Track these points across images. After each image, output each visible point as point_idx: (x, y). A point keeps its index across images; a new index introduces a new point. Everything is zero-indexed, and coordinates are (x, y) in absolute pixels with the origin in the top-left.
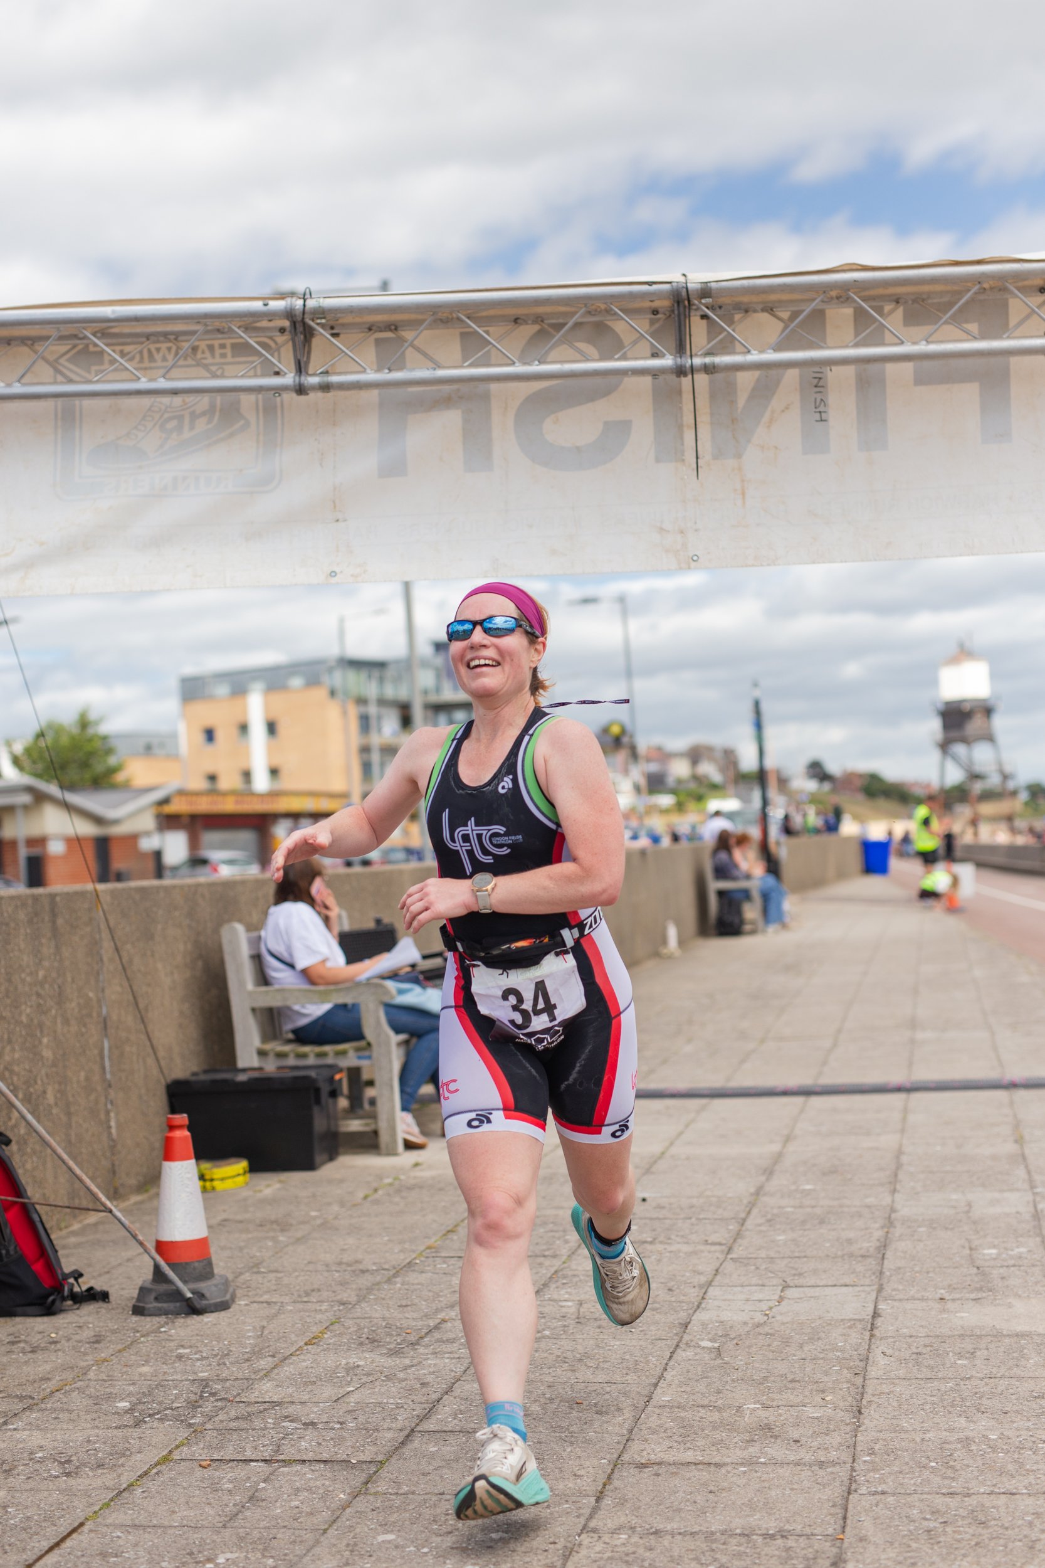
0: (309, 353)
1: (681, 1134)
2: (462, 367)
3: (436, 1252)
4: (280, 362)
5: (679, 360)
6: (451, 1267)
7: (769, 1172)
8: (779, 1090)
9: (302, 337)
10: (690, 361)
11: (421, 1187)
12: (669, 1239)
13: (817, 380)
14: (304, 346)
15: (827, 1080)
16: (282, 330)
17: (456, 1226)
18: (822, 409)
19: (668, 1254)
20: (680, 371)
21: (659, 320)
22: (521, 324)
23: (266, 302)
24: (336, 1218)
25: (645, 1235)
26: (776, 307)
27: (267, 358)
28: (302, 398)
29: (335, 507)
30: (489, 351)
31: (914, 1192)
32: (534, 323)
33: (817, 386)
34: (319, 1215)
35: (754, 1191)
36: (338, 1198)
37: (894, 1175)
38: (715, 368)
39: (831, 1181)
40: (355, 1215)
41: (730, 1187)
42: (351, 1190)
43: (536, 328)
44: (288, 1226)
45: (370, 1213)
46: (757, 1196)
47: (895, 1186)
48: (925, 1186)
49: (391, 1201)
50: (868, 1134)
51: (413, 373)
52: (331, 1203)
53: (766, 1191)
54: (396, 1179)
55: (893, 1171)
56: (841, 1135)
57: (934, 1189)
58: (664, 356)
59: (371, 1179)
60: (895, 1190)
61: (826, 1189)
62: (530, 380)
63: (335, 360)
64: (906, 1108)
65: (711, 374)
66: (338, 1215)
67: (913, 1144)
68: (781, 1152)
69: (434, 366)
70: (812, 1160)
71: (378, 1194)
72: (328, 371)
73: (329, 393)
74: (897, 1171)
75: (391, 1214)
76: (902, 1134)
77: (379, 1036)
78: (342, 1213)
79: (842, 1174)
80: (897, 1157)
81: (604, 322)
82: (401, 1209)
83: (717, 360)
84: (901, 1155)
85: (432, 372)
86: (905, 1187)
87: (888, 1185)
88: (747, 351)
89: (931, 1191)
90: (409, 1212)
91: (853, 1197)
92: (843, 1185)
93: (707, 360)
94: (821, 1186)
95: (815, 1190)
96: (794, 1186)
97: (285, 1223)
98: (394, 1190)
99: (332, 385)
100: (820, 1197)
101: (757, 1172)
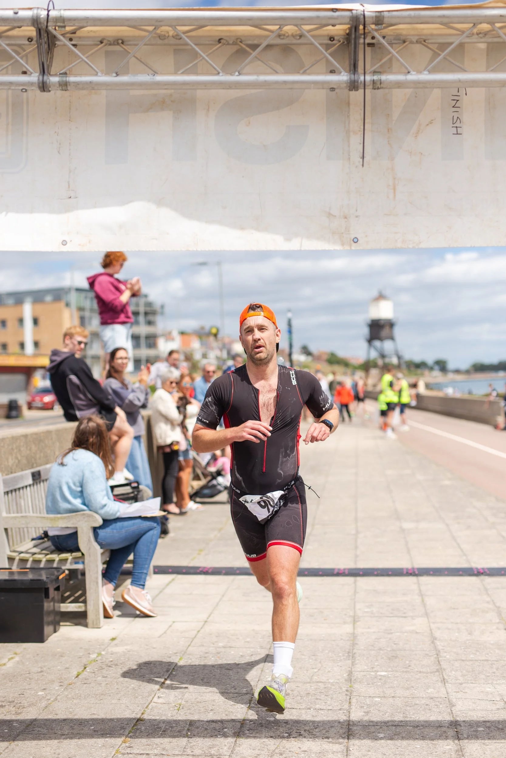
0: (52, 58)
2: (175, 73)
3: (130, 747)
4: (27, 63)
5: (353, 76)
9: (46, 46)
10: (362, 78)
12: (301, 735)
13: (456, 101)
14: (49, 52)
15: (362, 565)
16: (30, 39)
18: (458, 124)
20: (353, 86)
21: (335, 45)
22: (224, 44)
23: (16, 11)
25: (281, 730)
26: (428, 40)
27: (17, 61)
28: (45, 94)
29: (69, 186)
30: (197, 63)
31: (459, 683)
32: (234, 43)
33: (455, 106)
34: (44, 696)
35: (347, 677)
36: (58, 675)
37: (438, 662)
38: (382, 84)
39: (396, 667)
40: (70, 696)
41: (329, 672)
42: (67, 666)
43: (235, 48)
44: (21, 708)
45: (80, 694)
46: (350, 682)
47: (443, 675)
48: (463, 676)
49: (96, 681)
50: (405, 617)
51: (136, 77)
52: (54, 681)
53: (355, 677)
54: (99, 654)
55: (436, 658)
56: (387, 617)
57: (471, 680)
58: (340, 73)
59: (81, 654)
60: (444, 679)
61: (396, 676)
62: (230, 88)
63: (73, 64)
64: (420, 590)
65: (378, 88)
66: (58, 696)
67: (439, 629)
68: (354, 633)
69: (154, 73)
70: (377, 643)
71: (86, 671)
72: (65, 73)
73: (67, 91)
74: (438, 658)
75: (96, 697)
76: (428, 618)
77: (89, 549)
78: (61, 694)
79: (402, 660)
80: (433, 642)
81: (289, 46)
82: (103, 691)
83: (383, 77)
84: (435, 641)
85: (152, 77)
86: (450, 676)
87: (438, 673)
88: (407, 71)
89: (469, 682)
90: (109, 695)
91: (418, 687)
92: (406, 672)
93: (375, 78)
94: (391, 673)
95: (389, 677)
96: (373, 671)
97: (20, 704)
98: (97, 667)
99: (69, 85)
100: (395, 685)
101: (344, 656)
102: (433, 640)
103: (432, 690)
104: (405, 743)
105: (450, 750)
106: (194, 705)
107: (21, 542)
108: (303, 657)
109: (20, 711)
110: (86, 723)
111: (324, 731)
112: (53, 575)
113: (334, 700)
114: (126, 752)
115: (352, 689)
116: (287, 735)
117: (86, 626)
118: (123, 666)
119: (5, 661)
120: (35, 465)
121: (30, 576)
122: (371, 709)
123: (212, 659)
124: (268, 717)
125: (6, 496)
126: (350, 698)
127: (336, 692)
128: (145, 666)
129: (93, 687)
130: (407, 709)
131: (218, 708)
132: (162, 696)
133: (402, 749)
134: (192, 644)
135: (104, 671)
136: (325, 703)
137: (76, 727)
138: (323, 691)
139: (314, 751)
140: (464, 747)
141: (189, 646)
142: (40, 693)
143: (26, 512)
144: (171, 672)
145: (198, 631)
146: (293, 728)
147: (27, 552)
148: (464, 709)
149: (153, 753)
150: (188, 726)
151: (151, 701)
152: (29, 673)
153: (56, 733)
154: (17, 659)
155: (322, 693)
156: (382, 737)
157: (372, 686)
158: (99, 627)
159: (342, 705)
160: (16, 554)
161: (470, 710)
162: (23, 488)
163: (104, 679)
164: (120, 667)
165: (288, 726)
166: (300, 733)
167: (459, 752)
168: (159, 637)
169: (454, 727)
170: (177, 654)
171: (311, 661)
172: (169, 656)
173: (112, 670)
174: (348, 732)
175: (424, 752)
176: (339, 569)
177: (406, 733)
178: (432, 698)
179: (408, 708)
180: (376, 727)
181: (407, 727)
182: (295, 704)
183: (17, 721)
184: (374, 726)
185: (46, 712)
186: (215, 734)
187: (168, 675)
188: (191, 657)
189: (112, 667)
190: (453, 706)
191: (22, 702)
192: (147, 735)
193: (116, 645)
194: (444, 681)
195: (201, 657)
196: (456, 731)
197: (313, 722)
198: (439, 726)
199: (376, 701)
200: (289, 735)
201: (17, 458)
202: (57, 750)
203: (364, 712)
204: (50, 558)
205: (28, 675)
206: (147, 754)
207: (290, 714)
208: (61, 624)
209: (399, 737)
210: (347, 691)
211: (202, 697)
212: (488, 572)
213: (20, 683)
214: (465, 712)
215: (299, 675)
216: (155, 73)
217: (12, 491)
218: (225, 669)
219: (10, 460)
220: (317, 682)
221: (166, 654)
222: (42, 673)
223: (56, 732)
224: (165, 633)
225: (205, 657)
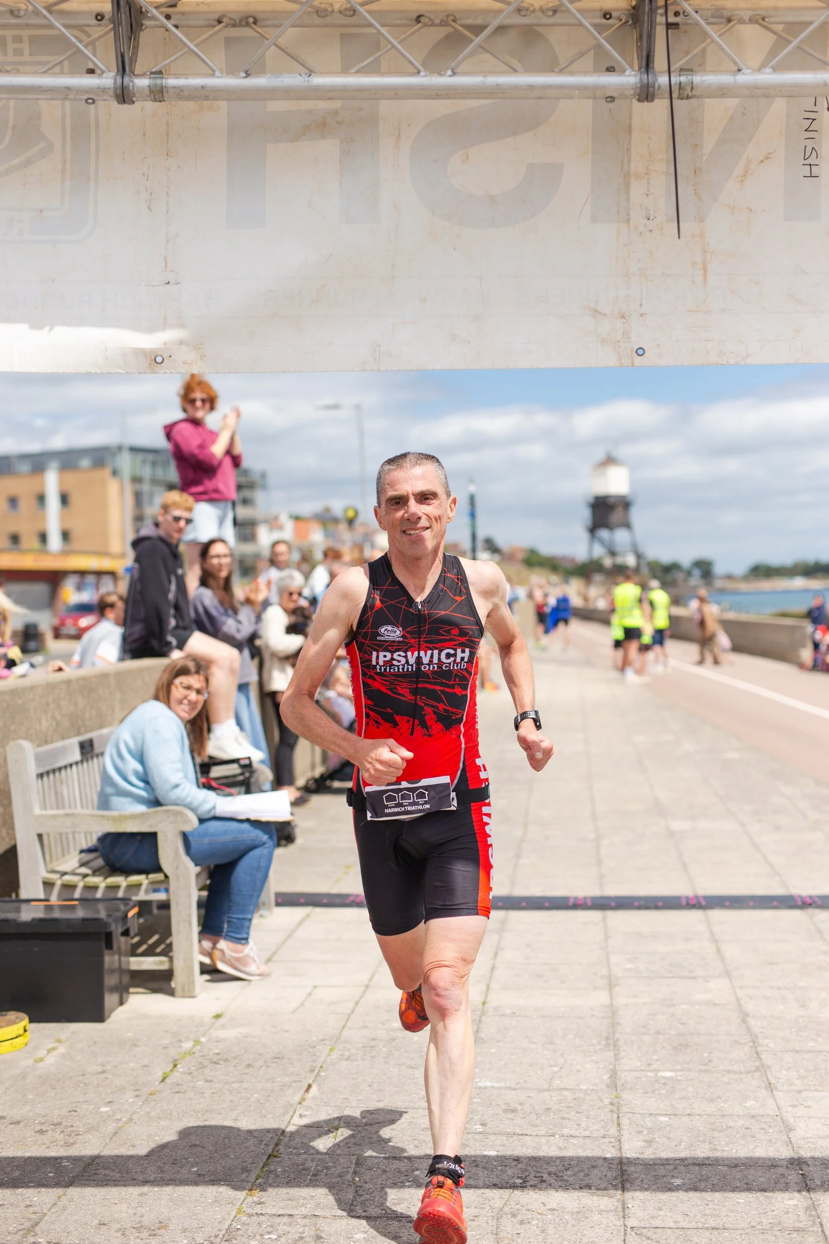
0: (136, 47)
1: (493, 968)
2: (345, 71)
3: (260, 1204)
4: (95, 55)
5: (645, 77)
6: (283, 1239)
7: (611, 1042)
8: (571, 902)
9: (127, 26)
10: (665, 80)
11: (226, 1060)
12: (543, 1181)
13: (811, 121)
14: (131, 38)
15: (613, 890)
16: (100, 17)
17: (277, 1145)
18: (812, 160)
19: (550, 1216)
20: (646, 94)
21: (612, 25)
22: (426, 25)
24: (131, 1120)
25: (510, 1172)
26: (770, 17)
27: (79, 51)
28: (125, 107)
29: (166, 264)
30: (380, 56)
31: (796, 1091)
32: (443, 23)
33: (808, 130)
34: (111, 1113)
35: (609, 1081)
36: (131, 1077)
37: (755, 1055)
38: (694, 90)
39: (688, 1064)
40: (153, 1114)
41: (578, 1071)
42: (146, 1062)
43: (444, 31)
44: (73, 1135)
45: (171, 1111)
46: (615, 1089)
47: (767, 1076)
48: (800, 1077)
49: (194, 1087)
50: (693, 978)
51: (279, 79)
52: (125, 1088)
53: (623, 1081)
54: (197, 1042)
55: (751, 1047)
56: (664, 977)
57: (815, 1085)
58: (624, 71)
59: (167, 1042)
60: (770, 1084)
61: (690, 1078)
62: (438, 97)
63: (173, 58)
64: (712, 933)
65: (688, 97)
66: (133, 1114)
67: (751, 997)
68: (612, 1006)
69: (307, 72)
70: (651, 1022)
71: (178, 1071)
72: (160, 72)
73: (163, 103)
74: (756, 1048)
75: (197, 1115)
76: (730, 979)
77: (177, 868)
78: (138, 1110)
79: (696, 1051)
80: (744, 1021)
81: (536, 28)
82: (208, 1105)
83: (697, 79)
84: (748, 1019)
85: (307, 79)
86: (779, 1078)
87: (757, 1074)
88: (736, 69)
89: (813, 1088)
90: (217, 1112)
91: (728, 1097)
92: (706, 1071)
93: (683, 79)
94: (682, 1073)
95: (678, 1080)
96: (650, 1071)
97: (71, 1129)
98: (196, 1064)
99: (167, 92)
100: (690, 1095)
101: (599, 1044)
102: (744, 1017)
103: (753, 1102)
104: (718, 1195)
105: (795, 1208)
106: (360, 1129)
107: (63, 855)
108: (533, 1046)
109: (71, 1141)
110: (183, 1160)
111: (582, 1174)
112: (118, 910)
113: (593, 1121)
114: (254, 1212)
115: (620, 1100)
116: (521, 1181)
117: (171, 993)
118: (238, 1063)
119: (42, 1053)
120: (83, 729)
121: (80, 914)
122: (655, 1136)
123: (384, 1049)
124: (485, 1150)
125: (40, 780)
126: (618, 1117)
127: (594, 1106)
128: (273, 1062)
129: (190, 1099)
130: (714, 1136)
131: (401, 1135)
132: (306, 1113)
133: (714, 1206)
134: (349, 1025)
135: (207, 1071)
136: (578, 1125)
137: (167, 1168)
138: (571, 1105)
139: (567, 1209)
140: (819, 1202)
141: (344, 1027)
142: (103, 1109)
143: (70, 807)
144: (318, 1073)
145: (357, 1003)
146: (530, 1169)
147: (73, 873)
148: (809, 1135)
149: (301, 1213)
150: (353, 1166)
151: (290, 1122)
152: (83, 1075)
153: (135, 1180)
154: (62, 1050)
155: (570, 1107)
156: (678, 1185)
157: (652, 1095)
158: (193, 995)
159: (606, 1129)
160: (58, 876)
161: (821, 1138)
162: (65, 767)
163: (208, 1084)
164: (233, 1064)
165: (520, 1166)
166: (542, 1177)
167: (811, 1211)
168: (294, 1012)
169: (797, 1168)
170: (324, 1042)
171: (546, 1052)
172: (313, 1045)
173: (221, 1069)
174: (622, 1177)
175: (752, 1210)
176: (576, 898)
177: (719, 1177)
178: (753, 1117)
179: (717, 1134)
180: (667, 1167)
181: (719, 1167)
182: (530, 1127)
183: (68, 1158)
184: (663, 1165)
185: (116, 1143)
186: (399, 1180)
187: (313, 1078)
188: (348, 1046)
189: (219, 1064)
190: (791, 1130)
191: (74, 1125)
192: (287, 1182)
193: (224, 1027)
194: (770, 1087)
195: (364, 1047)
196: (802, 1174)
197: (562, 1159)
198: (772, 1165)
199: (661, 1122)
200: (524, 1181)
201: (54, 718)
202: (140, 1209)
203: (644, 1141)
204: (112, 883)
205: (81, 1078)
206: (290, 1215)
207: (521, 1144)
208: (132, 990)
209: (707, 1184)
210: (612, 1104)
211: (373, 1115)
212: (820, 902)
213: (70, 1091)
214: (811, 1140)
215: (529, 1076)
216: (311, 72)
217: (48, 773)
218: (407, 1067)
219: (44, 722)
220: (561, 1089)
221: (306, 1041)
222: (105, 1075)
223: (135, 1177)
224: (302, 1005)
225: (372, 1047)
